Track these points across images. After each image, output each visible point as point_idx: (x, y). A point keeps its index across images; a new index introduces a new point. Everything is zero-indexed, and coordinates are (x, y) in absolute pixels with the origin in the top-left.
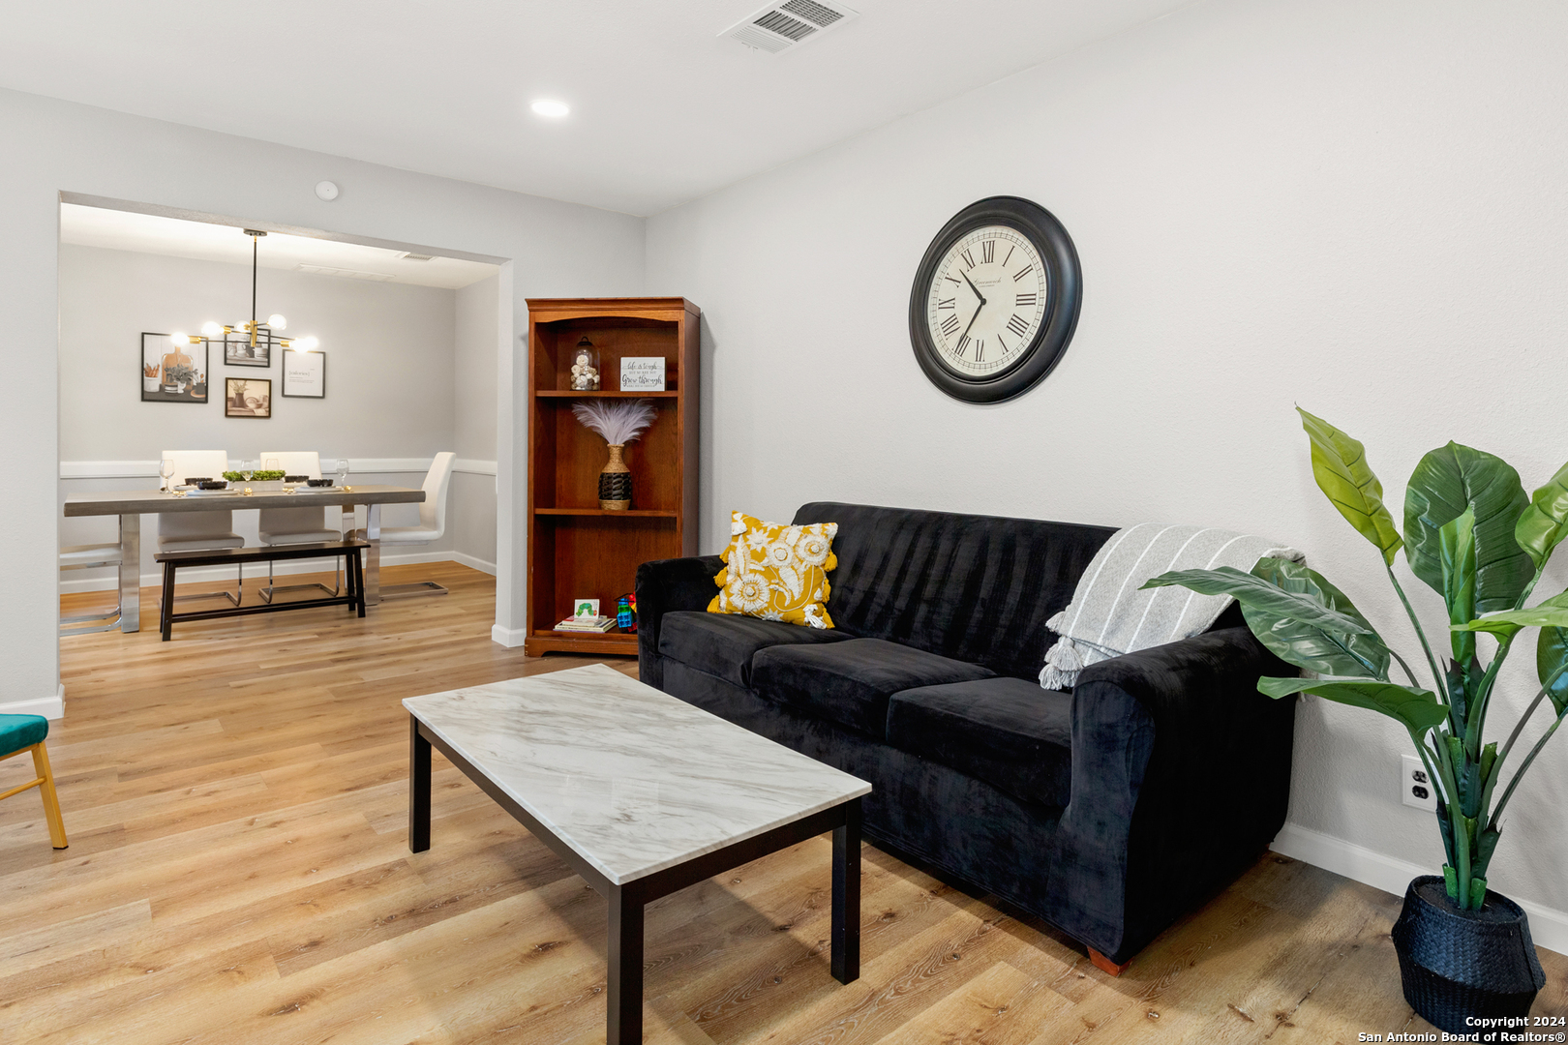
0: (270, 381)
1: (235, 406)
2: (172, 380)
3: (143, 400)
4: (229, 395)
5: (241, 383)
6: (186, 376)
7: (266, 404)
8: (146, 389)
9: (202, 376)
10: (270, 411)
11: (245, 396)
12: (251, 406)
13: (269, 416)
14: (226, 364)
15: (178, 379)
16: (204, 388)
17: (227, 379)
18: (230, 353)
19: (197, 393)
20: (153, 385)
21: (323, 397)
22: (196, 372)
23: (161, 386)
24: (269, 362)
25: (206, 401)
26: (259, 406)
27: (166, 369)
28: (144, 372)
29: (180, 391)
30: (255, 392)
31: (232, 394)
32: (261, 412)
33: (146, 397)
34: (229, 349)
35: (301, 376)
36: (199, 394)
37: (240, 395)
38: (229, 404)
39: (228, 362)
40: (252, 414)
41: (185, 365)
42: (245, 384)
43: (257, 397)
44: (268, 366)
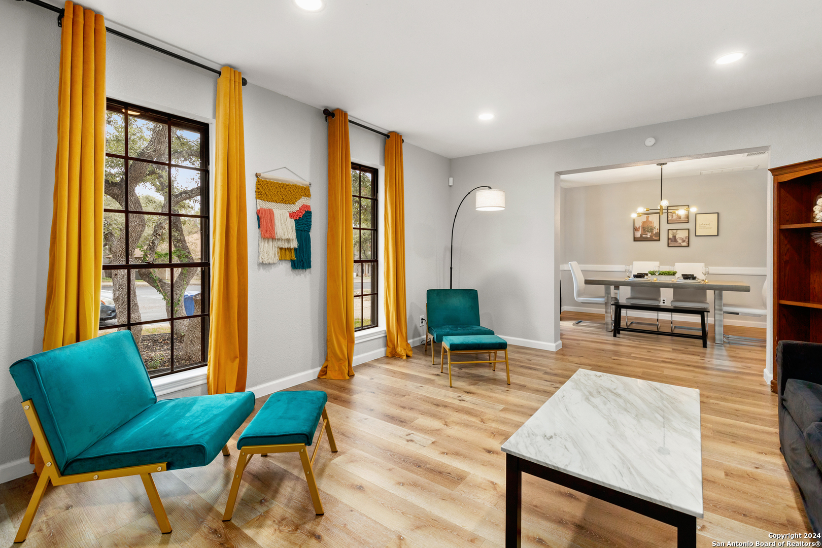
0: (689, 229)
1: (672, 242)
2: (645, 232)
3: (634, 241)
4: (669, 237)
5: (675, 231)
6: (651, 230)
7: (687, 240)
8: (635, 236)
9: (657, 229)
10: (689, 244)
11: (677, 237)
12: (680, 241)
13: (688, 246)
14: (668, 223)
15: (648, 231)
16: (659, 234)
17: (668, 230)
18: (670, 218)
19: (656, 237)
20: (638, 234)
21: (718, 235)
22: (655, 228)
23: (641, 235)
24: (688, 221)
25: (659, 240)
26: (684, 241)
27: (643, 228)
28: (635, 229)
29: (649, 236)
30: (681, 235)
31: (671, 236)
32: (685, 244)
33: (635, 239)
34: (669, 216)
35: (705, 225)
36: (657, 238)
37: (674, 237)
38: (669, 241)
39: (669, 222)
40: (680, 245)
41: (650, 225)
42: (677, 232)
43: (683, 237)
44: (688, 222)
